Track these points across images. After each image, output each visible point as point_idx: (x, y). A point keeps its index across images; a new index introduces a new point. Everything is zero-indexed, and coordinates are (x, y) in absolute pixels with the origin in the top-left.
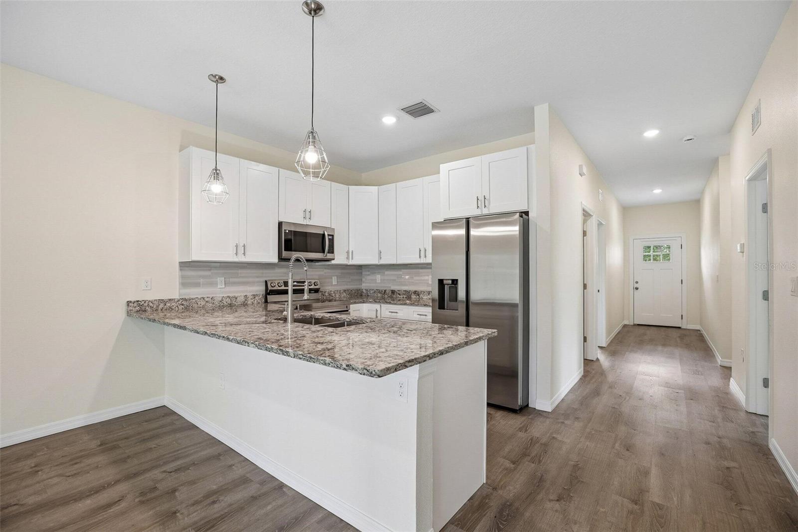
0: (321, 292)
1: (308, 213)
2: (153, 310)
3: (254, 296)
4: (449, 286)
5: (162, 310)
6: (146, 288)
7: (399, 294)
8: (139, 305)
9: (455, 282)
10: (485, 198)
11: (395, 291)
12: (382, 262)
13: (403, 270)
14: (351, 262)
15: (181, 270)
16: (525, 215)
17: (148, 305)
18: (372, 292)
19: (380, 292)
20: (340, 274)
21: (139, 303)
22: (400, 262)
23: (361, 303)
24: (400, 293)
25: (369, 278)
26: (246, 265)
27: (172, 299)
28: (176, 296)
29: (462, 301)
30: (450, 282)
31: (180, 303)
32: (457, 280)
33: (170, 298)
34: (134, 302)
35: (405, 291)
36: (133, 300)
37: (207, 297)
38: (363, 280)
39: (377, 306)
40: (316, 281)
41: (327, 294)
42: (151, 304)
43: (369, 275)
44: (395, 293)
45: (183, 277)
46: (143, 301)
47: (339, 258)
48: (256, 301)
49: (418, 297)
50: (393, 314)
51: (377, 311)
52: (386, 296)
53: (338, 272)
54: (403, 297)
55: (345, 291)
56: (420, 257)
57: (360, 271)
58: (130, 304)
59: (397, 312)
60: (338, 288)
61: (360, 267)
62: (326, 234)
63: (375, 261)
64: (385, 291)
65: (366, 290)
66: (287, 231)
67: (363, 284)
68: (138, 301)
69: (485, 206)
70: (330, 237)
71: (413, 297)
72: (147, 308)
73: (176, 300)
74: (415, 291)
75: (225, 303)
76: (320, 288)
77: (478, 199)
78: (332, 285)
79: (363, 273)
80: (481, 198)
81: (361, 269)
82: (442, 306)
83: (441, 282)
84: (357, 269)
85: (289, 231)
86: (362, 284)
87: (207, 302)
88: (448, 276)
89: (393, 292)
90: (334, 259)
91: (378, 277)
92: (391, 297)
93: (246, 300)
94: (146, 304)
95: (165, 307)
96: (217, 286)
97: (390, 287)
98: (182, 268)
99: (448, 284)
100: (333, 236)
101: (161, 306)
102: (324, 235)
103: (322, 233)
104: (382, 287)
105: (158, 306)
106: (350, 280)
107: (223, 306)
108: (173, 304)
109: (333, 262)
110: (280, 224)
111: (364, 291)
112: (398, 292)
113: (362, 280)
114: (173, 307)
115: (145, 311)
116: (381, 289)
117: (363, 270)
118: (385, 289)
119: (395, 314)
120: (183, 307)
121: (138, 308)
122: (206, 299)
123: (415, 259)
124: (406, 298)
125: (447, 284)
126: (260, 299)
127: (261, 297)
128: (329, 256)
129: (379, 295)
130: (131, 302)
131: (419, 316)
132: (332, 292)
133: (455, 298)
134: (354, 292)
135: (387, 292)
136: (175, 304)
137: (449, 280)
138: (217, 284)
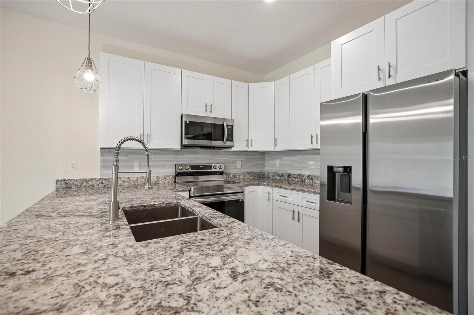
0: (226, 174)
1: (208, 107)
2: (77, 187)
3: (166, 177)
4: (341, 174)
5: (85, 187)
6: (73, 170)
7: (294, 178)
8: (66, 183)
9: (348, 170)
10: (390, 66)
11: (290, 174)
12: (278, 148)
13: (298, 156)
14: (251, 149)
15: (102, 155)
16: (463, 75)
17: (73, 183)
18: (272, 174)
19: (278, 175)
20: (244, 159)
21: (66, 181)
22: (292, 148)
23: (256, 185)
24: (295, 176)
25: (270, 162)
26: (158, 151)
27: (94, 179)
28: (98, 176)
29: (358, 189)
30: (342, 170)
31: (100, 181)
32: (350, 168)
33: (92, 178)
34: (62, 181)
35: (300, 175)
36: (60, 179)
37: (124, 178)
38: (266, 164)
39: (269, 189)
40: (221, 165)
41: (231, 176)
42: (76, 183)
43: (270, 160)
44: (291, 177)
45: (103, 161)
46: (69, 180)
47: (238, 145)
48: (167, 181)
49: (311, 181)
50: (283, 198)
51: (269, 193)
52: (283, 179)
53: (243, 157)
54: (298, 181)
55: (248, 173)
56: (312, 143)
57: (263, 157)
58: (58, 182)
59: (286, 197)
60: (242, 171)
61: (263, 153)
62: (225, 125)
63: (272, 148)
64: (283, 174)
65: (268, 173)
66: (188, 122)
67: (266, 168)
68: (65, 180)
69: (390, 76)
70: (229, 127)
71: (307, 181)
72: (72, 186)
73: (97, 180)
74: (309, 176)
75: (140, 182)
76: (224, 171)
77: (379, 69)
78: (237, 168)
79: (266, 159)
80: (384, 67)
81: (264, 155)
82: (331, 196)
83: (330, 169)
84: (260, 155)
85: (189, 121)
86: (264, 168)
87: (124, 181)
88: (339, 163)
89: (289, 175)
90: (233, 146)
91: (277, 162)
92: (287, 180)
93: (158, 180)
94: (71, 183)
95: (88, 185)
96: (134, 168)
97: (287, 171)
98: (102, 154)
99: (339, 172)
100: (232, 126)
101: (84, 184)
102: (223, 125)
103: (222, 124)
104: (281, 170)
105: (81, 184)
106: (253, 164)
107: (137, 185)
108: (94, 183)
109: (233, 149)
110: (182, 116)
111: (266, 173)
112: (294, 176)
113: (264, 164)
114: (95, 185)
115: (71, 188)
116: (279, 172)
117: (265, 156)
118: (283, 172)
119: (285, 198)
120: (103, 185)
121: (64, 186)
122: (123, 179)
123: (306, 145)
124: (300, 181)
125: (337, 172)
126: (170, 179)
127: (171, 178)
128: (228, 144)
129: (278, 178)
130: (59, 180)
131: (308, 203)
132: (237, 174)
133: (348, 188)
134: (256, 174)
135: (284, 175)
136: (96, 182)
137: (340, 167)
138: (133, 167)
